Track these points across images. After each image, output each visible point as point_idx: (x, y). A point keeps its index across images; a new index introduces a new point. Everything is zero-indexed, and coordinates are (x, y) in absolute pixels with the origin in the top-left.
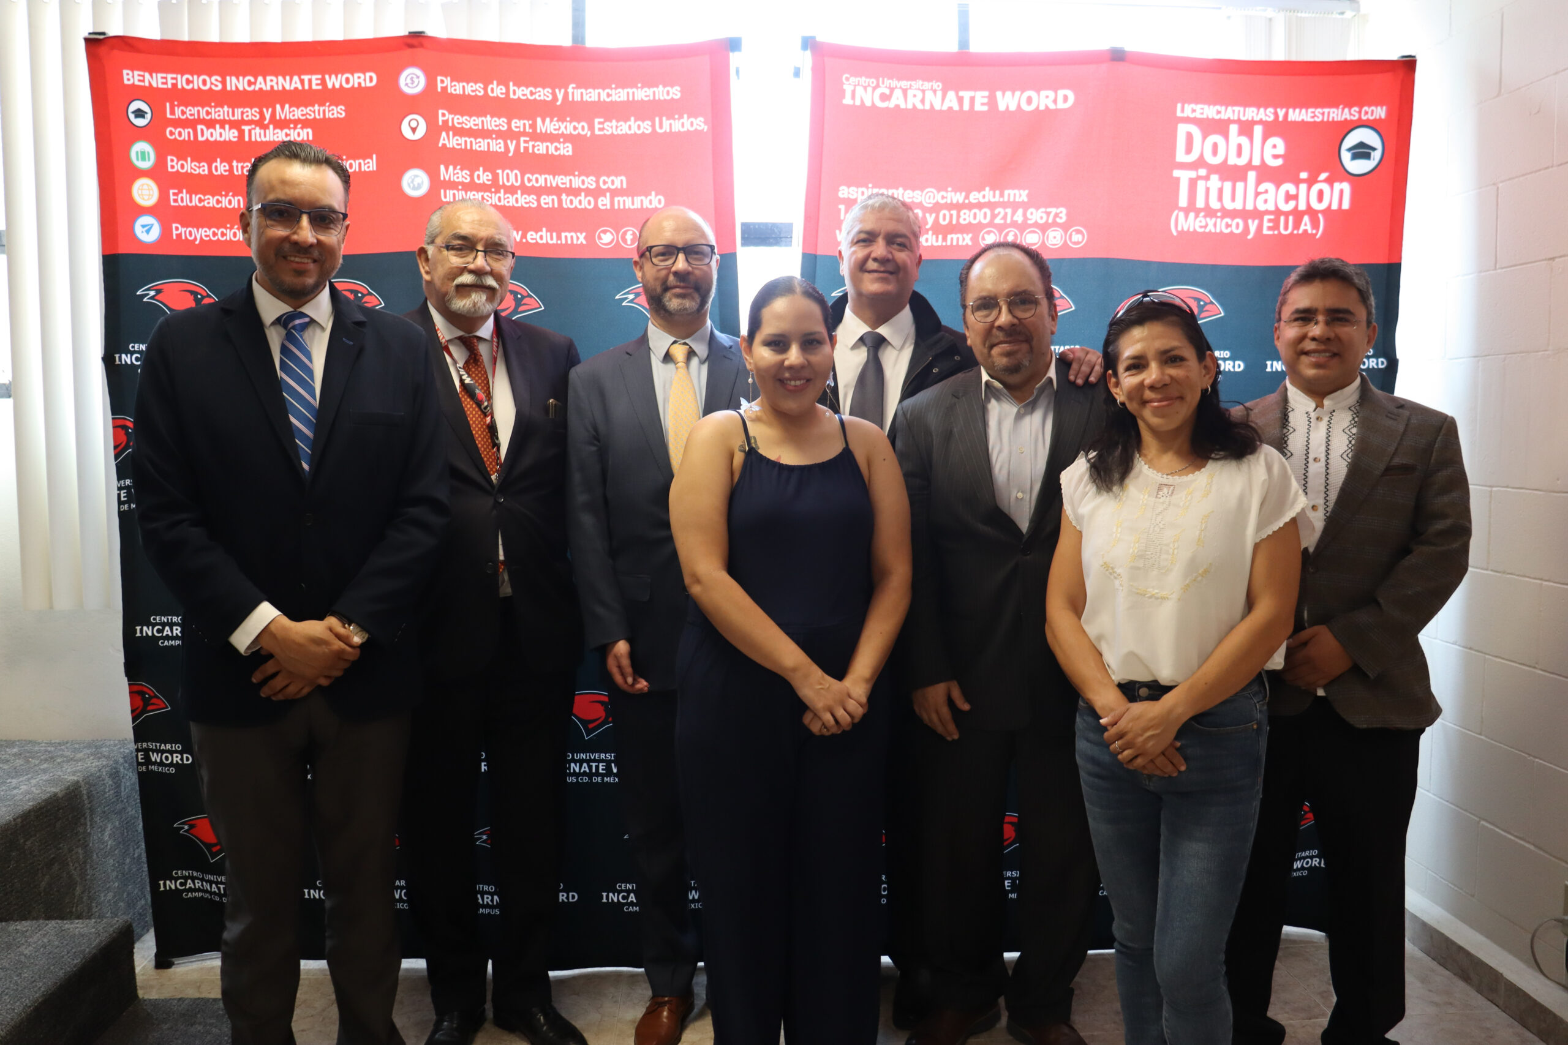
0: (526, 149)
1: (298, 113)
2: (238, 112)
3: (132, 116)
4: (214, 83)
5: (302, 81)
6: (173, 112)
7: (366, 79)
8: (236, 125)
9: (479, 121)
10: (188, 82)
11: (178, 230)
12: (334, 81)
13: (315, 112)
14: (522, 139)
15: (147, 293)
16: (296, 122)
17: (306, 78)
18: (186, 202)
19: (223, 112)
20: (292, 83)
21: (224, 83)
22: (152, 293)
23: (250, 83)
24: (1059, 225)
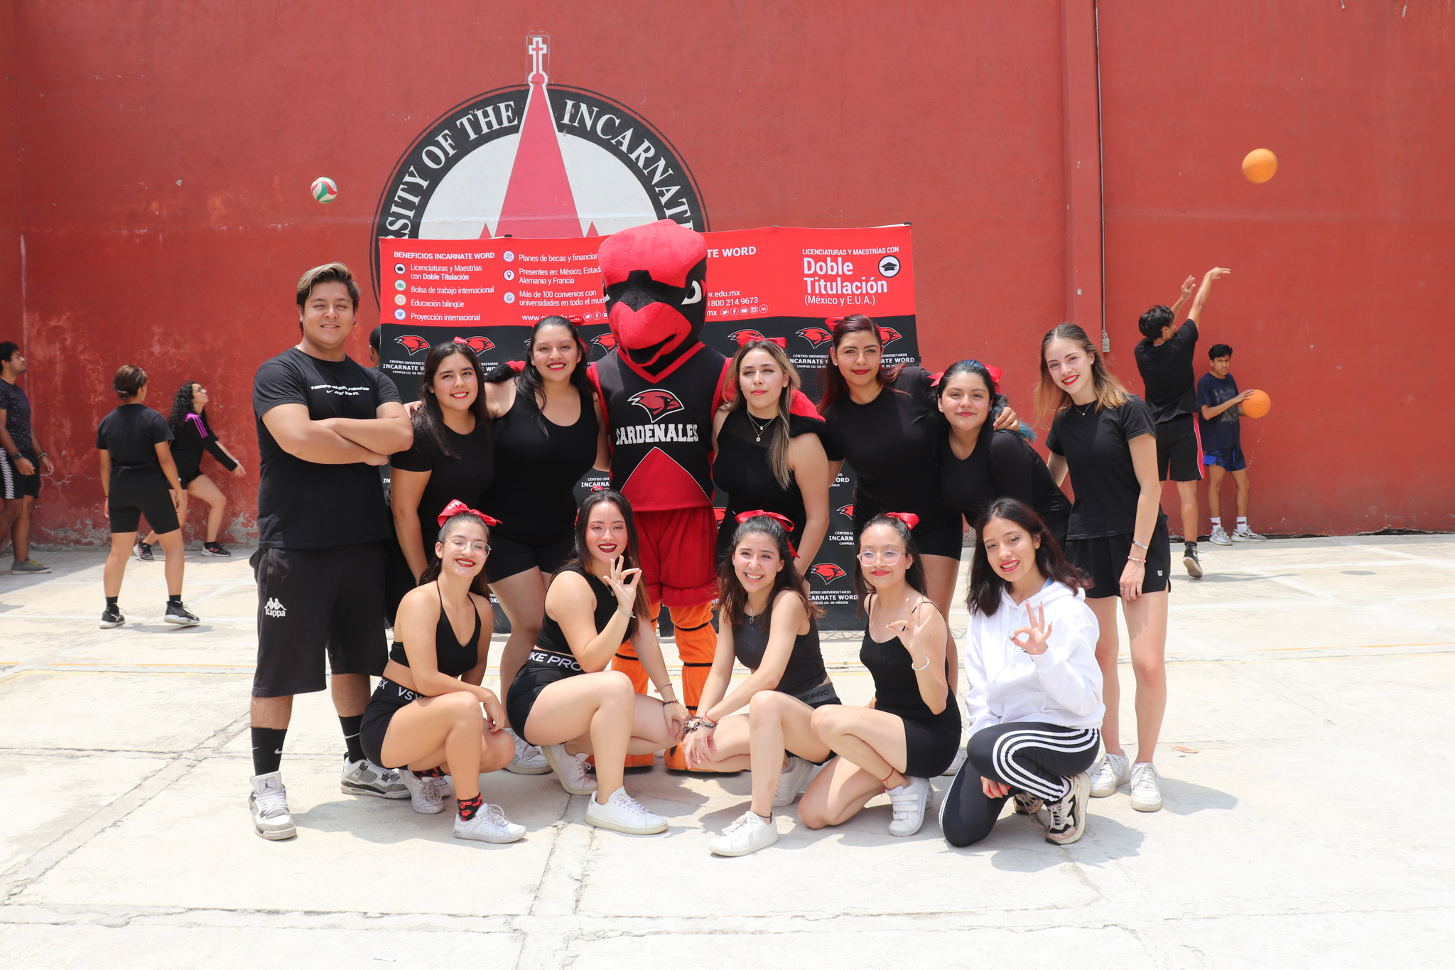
0: (556, 282)
1: (463, 269)
2: (439, 268)
3: (396, 270)
4: (430, 256)
5: (465, 256)
6: (413, 268)
7: (490, 255)
8: (439, 273)
9: (536, 272)
10: (420, 256)
11: (413, 315)
12: (477, 256)
13: (470, 268)
14: (554, 278)
15: (399, 340)
16: (462, 272)
17: (466, 254)
18: (418, 304)
19: (434, 268)
20: (461, 257)
21: (434, 256)
22: (401, 340)
23: (444, 256)
24: (755, 304)
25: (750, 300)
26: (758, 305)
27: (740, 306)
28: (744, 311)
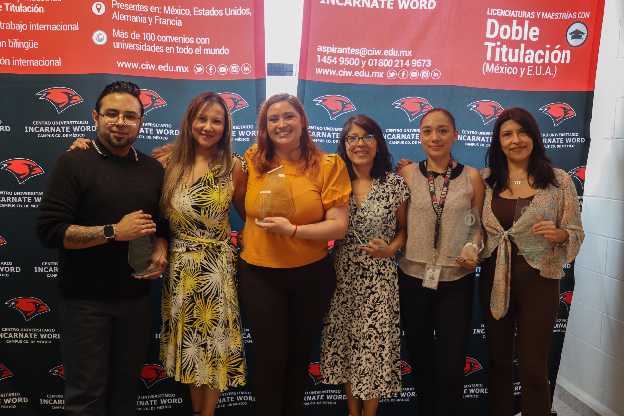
0: (158, 22)
9: (133, 6)
14: (156, 17)
16: (35, 2)
24: (428, 68)
25: (422, 62)
26: (430, 69)
27: (410, 69)
28: (414, 74)
